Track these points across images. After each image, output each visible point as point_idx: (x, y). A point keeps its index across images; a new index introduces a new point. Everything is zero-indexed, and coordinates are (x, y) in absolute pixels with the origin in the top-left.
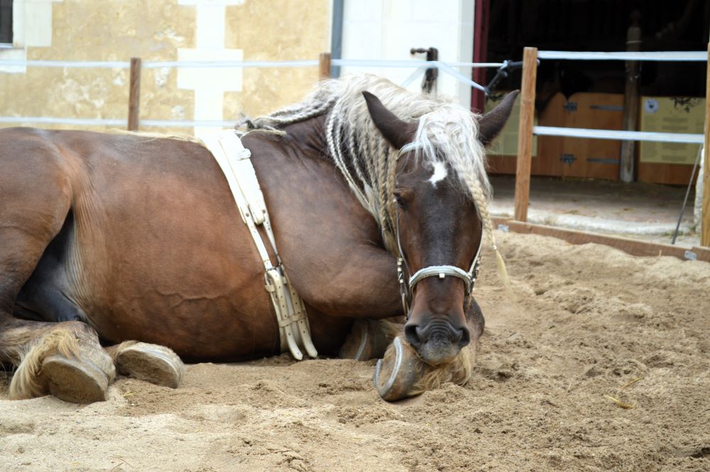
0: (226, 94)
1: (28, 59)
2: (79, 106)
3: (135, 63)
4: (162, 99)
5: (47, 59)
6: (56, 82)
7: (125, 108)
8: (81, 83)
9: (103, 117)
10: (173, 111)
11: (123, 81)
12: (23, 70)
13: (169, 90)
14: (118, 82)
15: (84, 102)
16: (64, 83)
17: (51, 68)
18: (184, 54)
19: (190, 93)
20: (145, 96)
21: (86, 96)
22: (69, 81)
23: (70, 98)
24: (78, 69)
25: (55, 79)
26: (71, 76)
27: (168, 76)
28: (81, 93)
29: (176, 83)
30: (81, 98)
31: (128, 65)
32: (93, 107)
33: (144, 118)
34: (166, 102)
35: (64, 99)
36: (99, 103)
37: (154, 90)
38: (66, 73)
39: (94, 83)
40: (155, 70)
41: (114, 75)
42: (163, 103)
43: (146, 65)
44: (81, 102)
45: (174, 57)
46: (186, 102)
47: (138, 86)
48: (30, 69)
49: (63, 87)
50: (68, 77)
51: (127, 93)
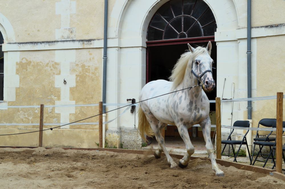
0: (70, 114)
1: (8, 106)
2: (24, 119)
3: (42, 106)
4: (50, 116)
5: (14, 105)
6: (17, 112)
7: (39, 119)
8: (25, 112)
9: (32, 123)
10: (54, 120)
11: (38, 112)
12: (6, 108)
13: (53, 114)
14: (36, 111)
15: (26, 118)
16: (20, 112)
17: (15, 108)
18: (57, 103)
19: (59, 114)
20: (45, 115)
21: (27, 116)
22: (21, 112)
23: (21, 117)
24: (24, 108)
25: (17, 111)
26: (22, 110)
27: (52, 109)
28: (25, 115)
29: (55, 111)
30: (25, 117)
31: (40, 106)
32: (29, 119)
33: (45, 123)
34: (52, 117)
35: (19, 117)
36: (30, 118)
37: (48, 114)
38: (20, 109)
39: (29, 112)
40: (48, 107)
41: (35, 109)
42: (50, 118)
43: (45, 106)
44: (25, 118)
45: (54, 104)
46: (58, 117)
47: (43, 113)
48: (9, 108)
49: (19, 113)
50: (20, 111)
51: (39, 115)
